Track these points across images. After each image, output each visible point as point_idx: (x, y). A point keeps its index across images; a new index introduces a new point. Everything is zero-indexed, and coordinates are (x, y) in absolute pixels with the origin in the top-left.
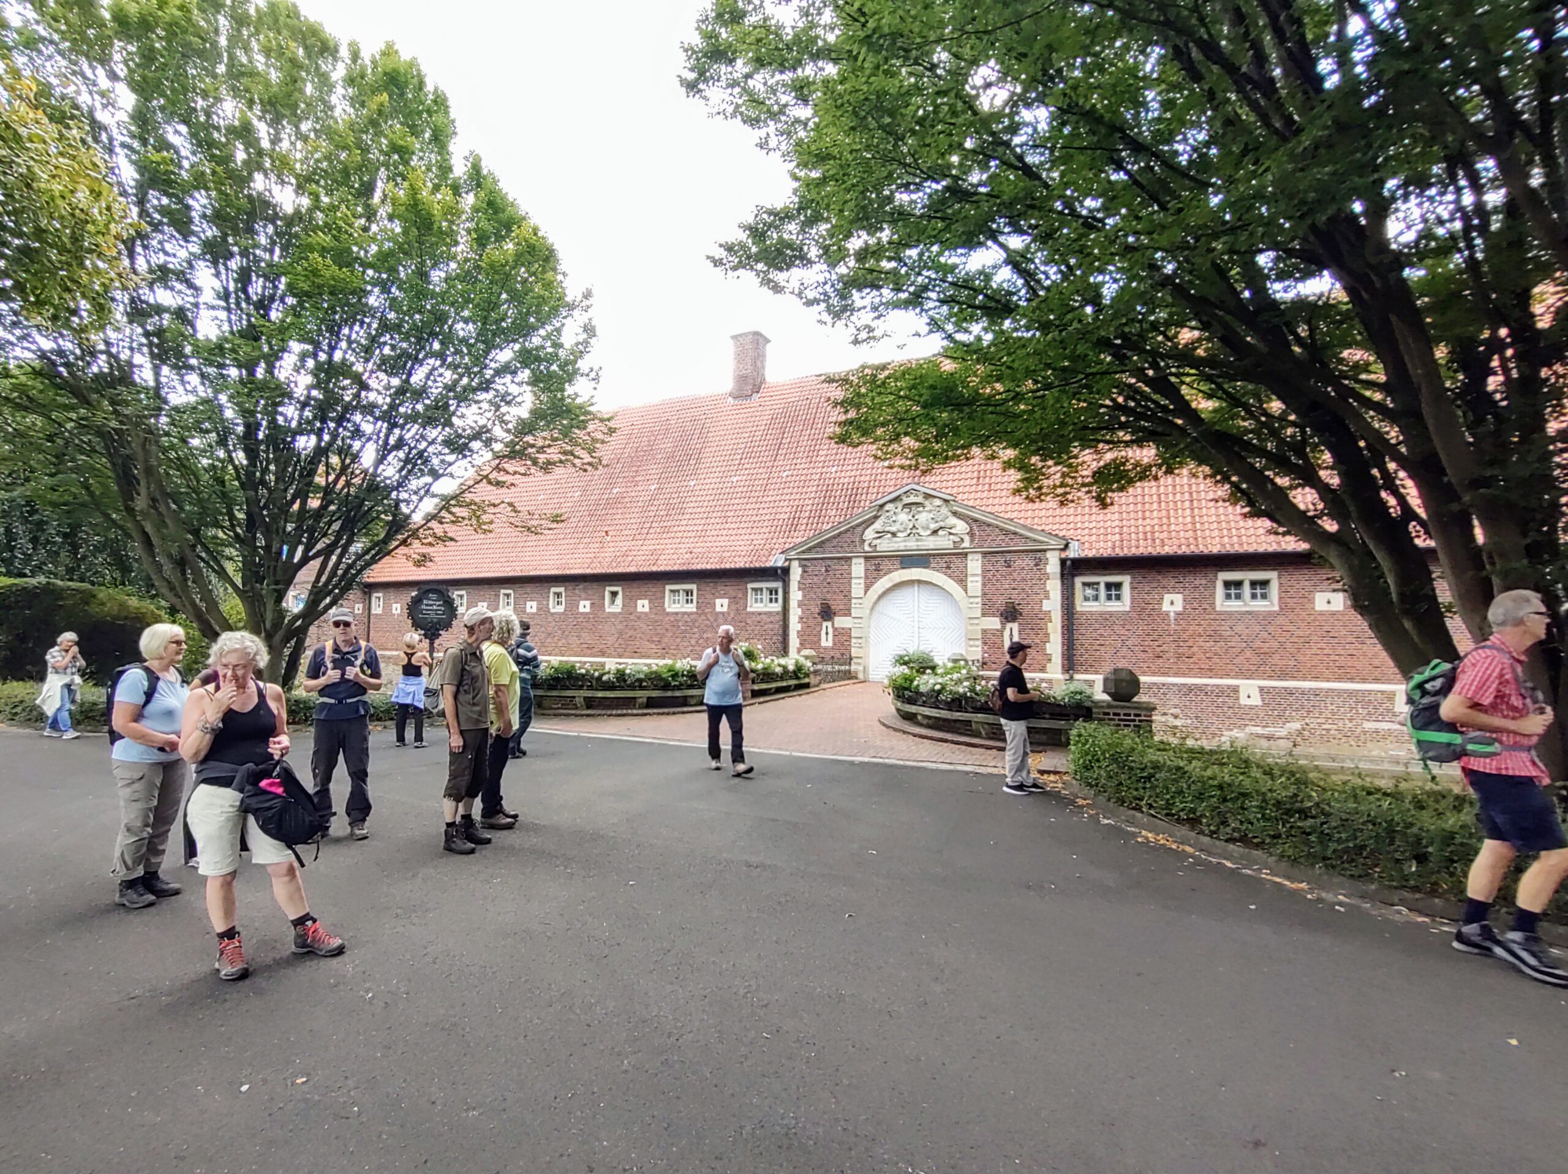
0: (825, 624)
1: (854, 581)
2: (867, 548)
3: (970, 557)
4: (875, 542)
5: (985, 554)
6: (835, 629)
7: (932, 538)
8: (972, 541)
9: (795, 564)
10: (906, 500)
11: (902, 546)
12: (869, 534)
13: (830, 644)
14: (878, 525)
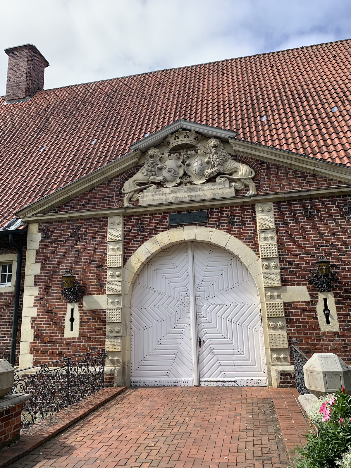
0: (69, 306)
1: (110, 247)
2: (126, 204)
3: (258, 208)
4: (137, 196)
5: (277, 203)
6: (83, 313)
7: (208, 186)
8: (258, 187)
9: (34, 228)
10: (174, 143)
11: (171, 198)
12: (129, 186)
13: (76, 334)
14: (140, 176)
